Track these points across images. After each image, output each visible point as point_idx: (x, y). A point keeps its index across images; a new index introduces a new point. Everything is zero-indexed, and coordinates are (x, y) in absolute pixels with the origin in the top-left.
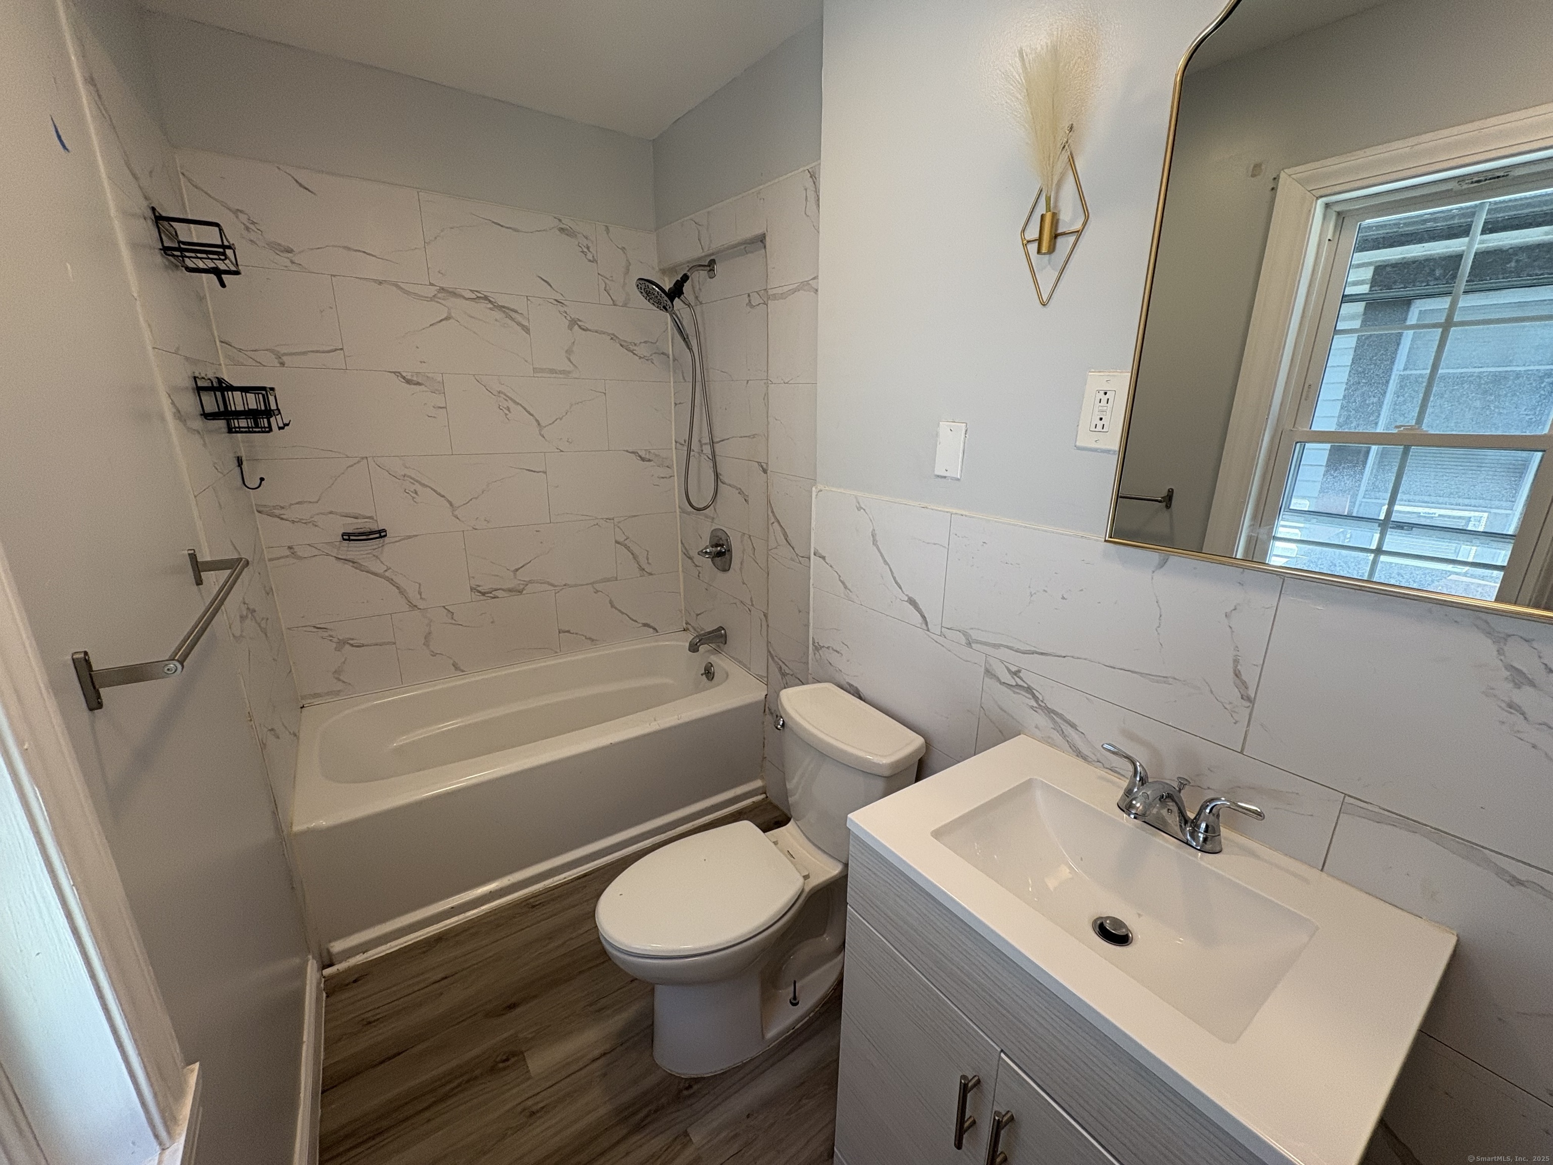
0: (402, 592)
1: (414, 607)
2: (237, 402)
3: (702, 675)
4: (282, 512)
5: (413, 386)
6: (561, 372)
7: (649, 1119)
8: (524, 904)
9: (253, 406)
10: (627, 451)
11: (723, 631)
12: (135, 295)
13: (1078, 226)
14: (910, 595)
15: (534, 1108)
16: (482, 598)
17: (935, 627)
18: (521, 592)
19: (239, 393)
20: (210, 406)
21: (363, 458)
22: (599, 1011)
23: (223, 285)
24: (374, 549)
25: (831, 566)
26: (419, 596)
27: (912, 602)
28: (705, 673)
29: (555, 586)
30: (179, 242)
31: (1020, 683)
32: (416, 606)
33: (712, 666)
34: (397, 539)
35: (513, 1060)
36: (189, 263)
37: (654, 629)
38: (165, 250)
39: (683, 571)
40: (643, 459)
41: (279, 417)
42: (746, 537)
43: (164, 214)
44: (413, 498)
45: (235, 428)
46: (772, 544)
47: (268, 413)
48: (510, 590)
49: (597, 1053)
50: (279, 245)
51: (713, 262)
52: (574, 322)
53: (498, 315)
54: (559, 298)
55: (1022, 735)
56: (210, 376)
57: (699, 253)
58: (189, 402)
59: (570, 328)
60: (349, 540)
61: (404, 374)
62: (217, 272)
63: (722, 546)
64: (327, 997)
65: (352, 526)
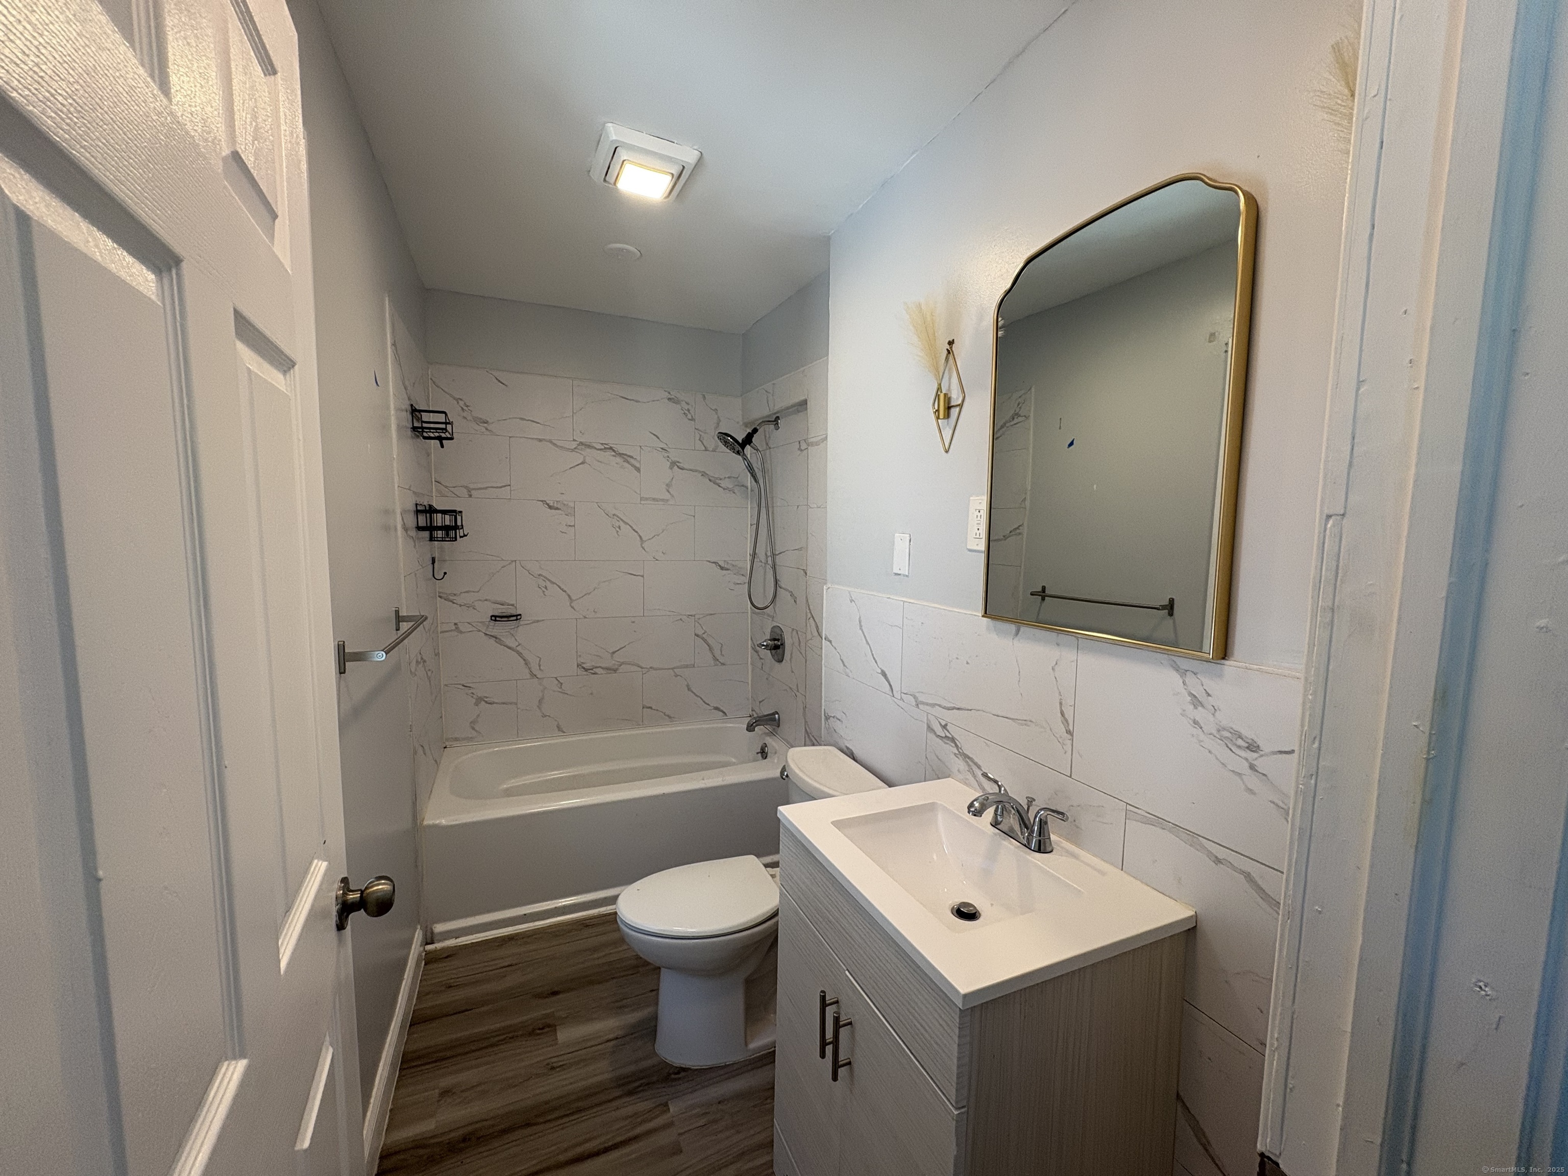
0: (527, 663)
1: (533, 675)
2: (438, 520)
3: (758, 753)
4: (455, 598)
5: (553, 511)
6: (663, 500)
7: (641, 1088)
8: (579, 923)
9: (447, 523)
10: (709, 562)
11: (777, 716)
12: (395, 456)
13: (959, 402)
14: (883, 668)
15: (555, 1065)
16: (585, 673)
17: (897, 695)
18: (615, 671)
19: (441, 515)
20: (422, 522)
21: (512, 561)
22: (620, 1007)
23: (442, 446)
24: (511, 629)
25: (835, 648)
26: (538, 668)
27: (884, 674)
28: (760, 752)
29: (642, 668)
30: (423, 422)
31: (948, 735)
32: (535, 675)
33: (766, 746)
34: (529, 622)
35: (546, 1030)
36: (425, 434)
37: (724, 713)
38: (414, 429)
39: (751, 664)
40: (722, 568)
41: (461, 531)
42: (794, 633)
43: (418, 408)
44: (544, 592)
45: (435, 538)
46: (809, 636)
47: (456, 528)
48: (607, 669)
49: (611, 1036)
50: (481, 419)
51: (778, 418)
52: (673, 464)
53: (619, 460)
54: (664, 446)
55: (950, 779)
56: (426, 503)
57: (766, 412)
58: (411, 521)
59: (671, 468)
60: (495, 620)
61: (548, 502)
62: (440, 439)
63: (778, 640)
64: (426, 964)
65: (499, 610)
